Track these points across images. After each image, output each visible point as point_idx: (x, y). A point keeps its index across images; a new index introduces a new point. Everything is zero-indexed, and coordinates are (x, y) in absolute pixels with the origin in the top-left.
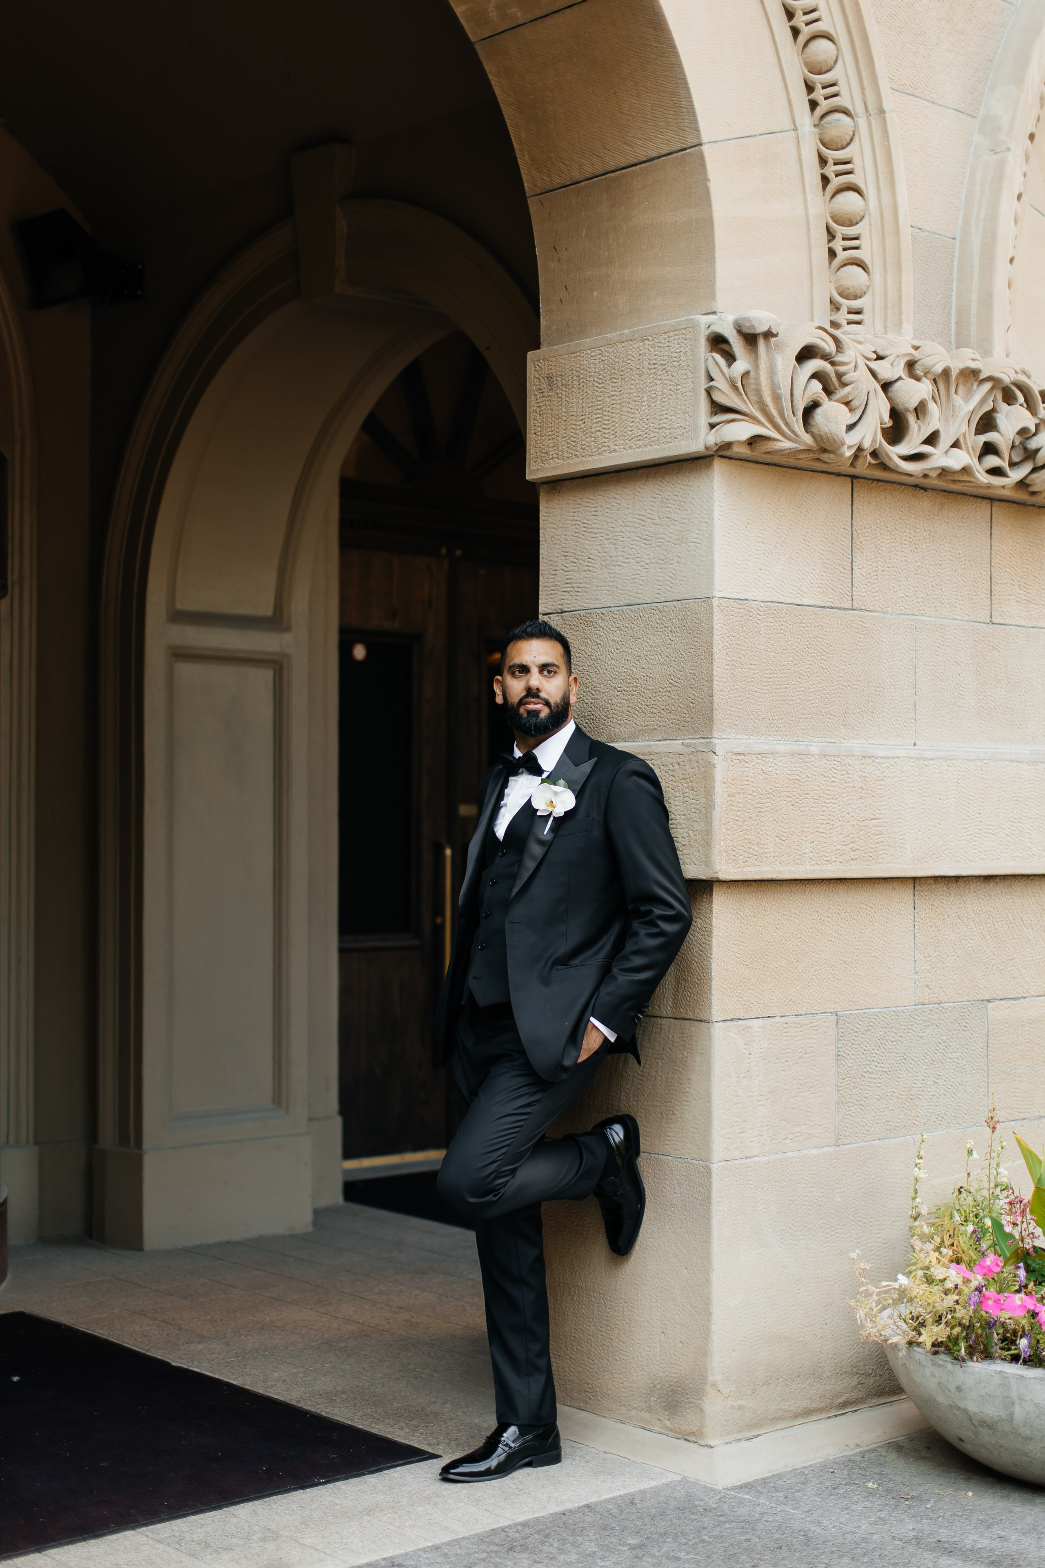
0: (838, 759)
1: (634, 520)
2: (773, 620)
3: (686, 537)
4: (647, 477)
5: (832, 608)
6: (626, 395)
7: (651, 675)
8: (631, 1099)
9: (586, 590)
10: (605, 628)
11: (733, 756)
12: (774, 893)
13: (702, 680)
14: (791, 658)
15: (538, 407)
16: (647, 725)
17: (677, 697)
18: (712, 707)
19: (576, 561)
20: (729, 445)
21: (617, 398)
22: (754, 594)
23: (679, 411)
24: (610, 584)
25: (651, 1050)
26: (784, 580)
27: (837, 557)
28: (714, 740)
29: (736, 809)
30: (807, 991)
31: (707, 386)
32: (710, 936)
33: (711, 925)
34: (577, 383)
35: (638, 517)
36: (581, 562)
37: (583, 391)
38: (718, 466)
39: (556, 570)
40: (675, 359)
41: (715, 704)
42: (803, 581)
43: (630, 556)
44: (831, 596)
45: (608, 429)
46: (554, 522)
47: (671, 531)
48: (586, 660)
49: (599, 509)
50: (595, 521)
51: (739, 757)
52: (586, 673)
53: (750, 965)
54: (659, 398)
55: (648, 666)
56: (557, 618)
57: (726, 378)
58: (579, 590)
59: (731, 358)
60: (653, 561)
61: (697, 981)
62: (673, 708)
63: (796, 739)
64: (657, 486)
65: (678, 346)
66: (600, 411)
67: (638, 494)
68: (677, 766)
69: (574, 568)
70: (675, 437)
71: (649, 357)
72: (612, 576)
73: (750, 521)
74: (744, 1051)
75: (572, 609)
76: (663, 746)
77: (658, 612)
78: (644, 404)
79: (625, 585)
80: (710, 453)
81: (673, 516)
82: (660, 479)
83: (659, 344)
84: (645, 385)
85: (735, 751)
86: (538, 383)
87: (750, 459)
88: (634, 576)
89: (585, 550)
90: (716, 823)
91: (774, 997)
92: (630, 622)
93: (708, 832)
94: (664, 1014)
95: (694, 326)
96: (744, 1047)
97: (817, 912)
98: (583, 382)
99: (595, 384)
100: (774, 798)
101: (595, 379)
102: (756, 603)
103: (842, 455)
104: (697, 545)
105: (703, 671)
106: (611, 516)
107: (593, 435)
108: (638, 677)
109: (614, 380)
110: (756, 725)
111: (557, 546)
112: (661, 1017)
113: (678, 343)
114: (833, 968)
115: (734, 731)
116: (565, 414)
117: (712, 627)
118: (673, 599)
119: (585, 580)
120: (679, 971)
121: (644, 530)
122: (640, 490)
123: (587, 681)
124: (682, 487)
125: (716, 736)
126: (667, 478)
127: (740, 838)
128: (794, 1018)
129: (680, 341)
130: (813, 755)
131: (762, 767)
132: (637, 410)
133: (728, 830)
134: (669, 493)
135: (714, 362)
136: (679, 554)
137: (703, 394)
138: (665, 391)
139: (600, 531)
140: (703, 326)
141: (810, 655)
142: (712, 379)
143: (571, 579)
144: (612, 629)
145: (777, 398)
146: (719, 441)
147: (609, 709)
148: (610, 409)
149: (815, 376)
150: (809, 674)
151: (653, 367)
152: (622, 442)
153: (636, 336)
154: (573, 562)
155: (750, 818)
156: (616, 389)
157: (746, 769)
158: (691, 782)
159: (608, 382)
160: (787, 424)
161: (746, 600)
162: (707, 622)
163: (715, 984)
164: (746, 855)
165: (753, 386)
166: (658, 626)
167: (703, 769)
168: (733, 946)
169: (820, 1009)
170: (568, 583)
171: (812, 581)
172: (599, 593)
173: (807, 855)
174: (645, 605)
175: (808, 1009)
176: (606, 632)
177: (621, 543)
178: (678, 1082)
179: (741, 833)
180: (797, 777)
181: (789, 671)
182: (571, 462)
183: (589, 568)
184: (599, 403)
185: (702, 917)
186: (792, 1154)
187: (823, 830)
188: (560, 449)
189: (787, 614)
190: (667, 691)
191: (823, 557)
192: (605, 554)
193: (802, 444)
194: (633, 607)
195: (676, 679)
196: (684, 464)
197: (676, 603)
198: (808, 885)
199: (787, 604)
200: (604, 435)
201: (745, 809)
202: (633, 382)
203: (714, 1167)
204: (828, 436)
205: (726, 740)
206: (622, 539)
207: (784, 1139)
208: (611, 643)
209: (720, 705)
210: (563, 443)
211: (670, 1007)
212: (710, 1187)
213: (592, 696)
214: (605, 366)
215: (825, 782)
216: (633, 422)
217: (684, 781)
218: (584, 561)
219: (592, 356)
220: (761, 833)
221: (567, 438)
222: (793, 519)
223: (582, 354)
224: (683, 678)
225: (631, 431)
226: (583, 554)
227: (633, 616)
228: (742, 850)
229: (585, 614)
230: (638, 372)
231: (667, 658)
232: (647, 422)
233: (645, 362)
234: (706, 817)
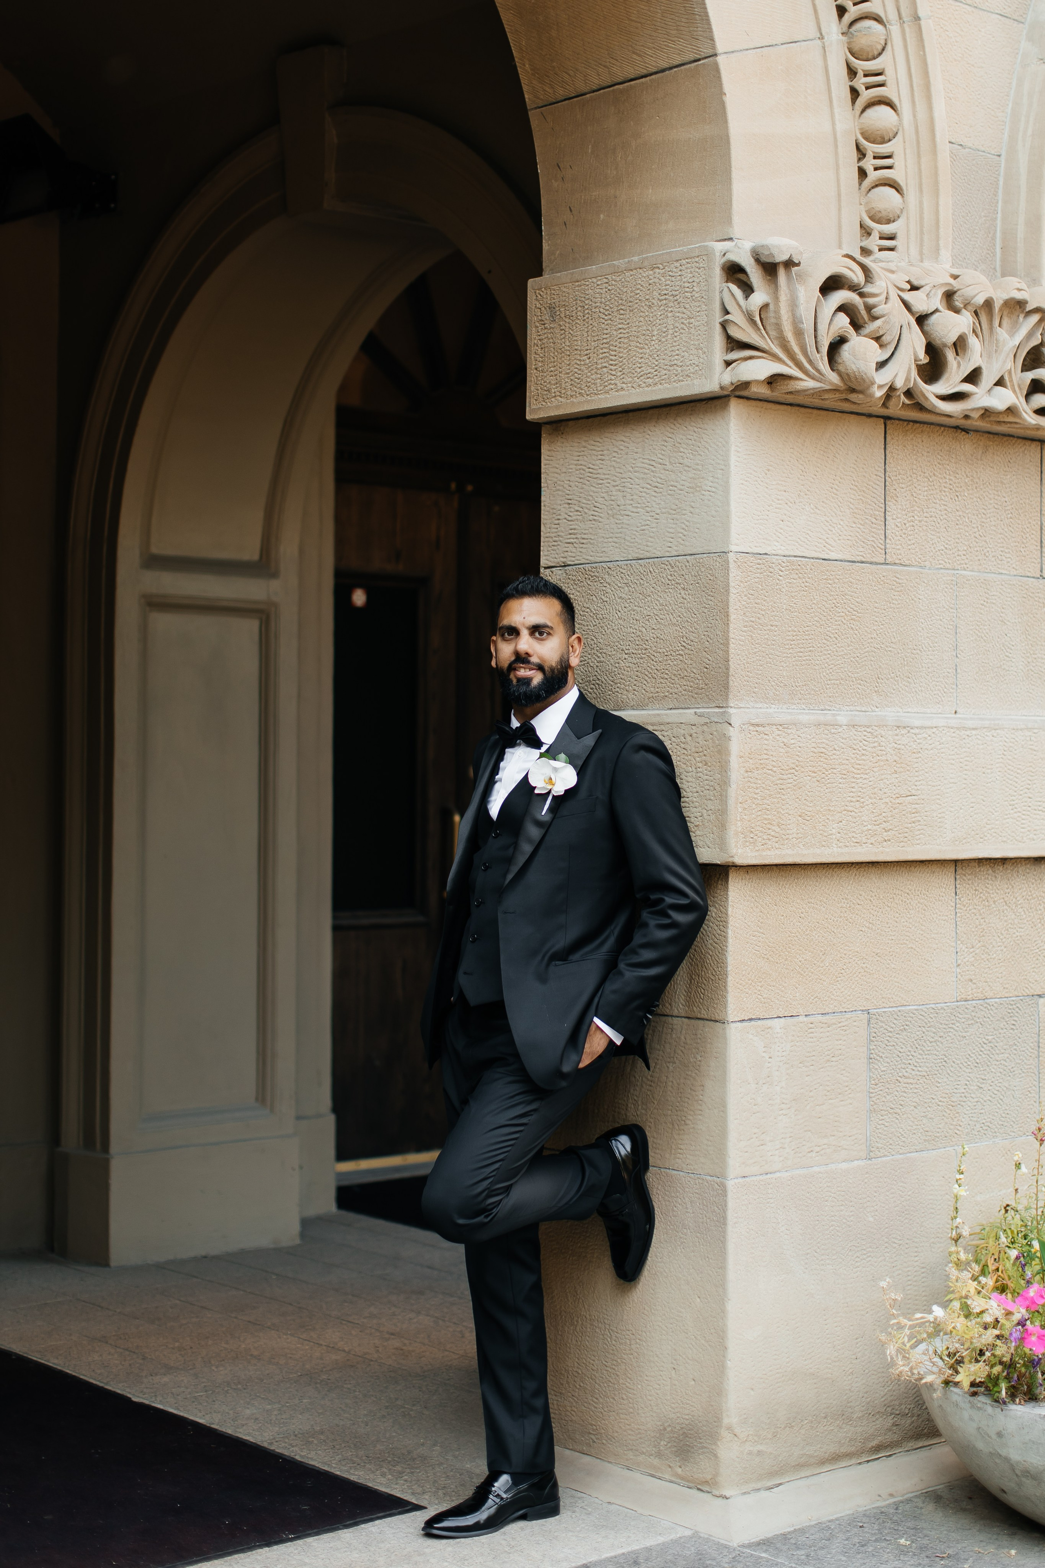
0: (868, 730)
1: (643, 465)
2: (797, 576)
3: (699, 484)
4: (658, 419)
5: (862, 562)
6: (634, 328)
7: (661, 637)
8: (640, 1107)
9: (592, 541)
10: (611, 583)
11: (751, 728)
12: (798, 879)
13: (716, 643)
14: (816, 619)
15: (539, 340)
16: (657, 692)
17: (689, 662)
18: (728, 674)
19: (581, 509)
20: (746, 385)
21: (625, 332)
22: (775, 548)
23: (692, 347)
24: (617, 535)
25: (661, 1052)
26: (809, 532)
27: (868, 506)
28: (731, 711)
29: (754, 786)
30: (835, 987)
31: (721, 320)
32: (726, 927)
33: (727, 914)
34: (582, 315)
35: (648, 462)
36: (586, 511)
37: (587, 323)
38: (735, 408)
39: (559, 519)
40: (687, 289)
41: (731, 669)
42: (830, 533)
43: (639, 505)
44: (862, 549)
45: (615, 365)
46: (557, 466)
47: (684, 478)
48: (592, 619)
49: (605, 452)
50: (601, 466)
51: (757, 729)
52: (591, 633)
53: (770, 958)
54: (671, 332)
55: (658, 626)
56: (560, 572)
57: (742, 311)
58: (584, 541)
59: (748, 289)
60: (664, 510)
61: (711, 977)
62: (686, 673)
63: (823, 708)
64: (668, 429)
65: (691, 275)
66: (606, 346)
67: (648, 436)
68: (689, 738)
69: (578, 517)
70: (687, 375)
71: (660, 287)
72: (620, 526)
73: (770, 468)
74: (764, 1054)
75: (577, 562)
76: (674, 716)
77: (669, 567)
78: (654, 338)
79: (634, 537)
80: (726, 393)
81: (686, 461)
82: (672, 421)
83: (670, 273)
84: (655, 318)
85: (753, 722)
86: (539, 314)
87: (770, 399)
88: (643, 528)
89: (590, 498)
90: (731, 802)
91: (798, 994)
92: (638, 578)
93: (723, 812)
94: (675, 1012)
95: (708, 254)
96: (764, 1050)
97: (846, 899)
98: (588, 313)
99: (601, 315)
100: (796, 773)
101: (602, 310)
102: (777, 557)
103: (872, 396)
104: (712, 494)
105: (718, 633)
106: (619, 460)
107: (599, 372)
108: (648, 638)
109: (622, 312)
110: (777, 693)
111: (560, 493)
112: (672, 1016)
113: (691, 272)
114: (865, 960)
115: (752, 699)
116: (568, 348)
117: (727, 585)
118: (685, 553)
119: (590, 530)
120: (692, 965)
121: (653, 476)
122: (649, 432)
123: (592, 642)
124: (696, 430)
125: (732, 705)
126: (680, 421)
127: (759, 818)
128: (820, 1017)
129: (692, 270)
130: (841, 726)
131: (783, 739)
132: (646, 345)
133: (745, 809)
134: (681, 436)
135: (729, 294)
136: (692, 504)
137: (718, 328)
138: (677, 325)
139: (607, 476)
140: (718, 254)
141: (838, 615)
142: (728, 313)
143: (575, 529)
144: (619, 585)
145: (799, 333)
146: (734, 381)
147: (616, 673)
148: (617, 343)
149: (841, 308)
150: (835, 635)
151: (663, 297)
152: (630, 379)
153: (646, 263)
154: (577, 511)
155: (770, 795)
156: (623, 321)
157: (766, 742)
158: (705, 755)
159: (616, 314)
160: (810, 362)
161: (766, 554)
162: (722, 579)
163: (731, 980)
164: (765, 837)
165: (773, 320)
166: (668, 582)
167: (717, 742)
168: (752, 937)
169: (849, 1006)
170: (571, 534)
171: (841, 533)
172: (604, 545)
173: (834, 837)
174: (656, 559)
175: (835, 1006)
176: (613, 589)
177: (629, 490)
178: (691, 1089)
179: (760, 813)
180: (823, 750)
181: (813, 632)
182: (575, 400)
183: (595, 518)
184: (605, 336)
185: (717, 906)
186: (816, 1169)
187: (851, 809)
188: (563, 386)
189: (811, 569)
190: (679, 654)
191: (852, 506)
192: (612, 503)
193: (827, 383)
194: (643, 561)
195: (689, 642)
196: (698, 404)
197: (688, 557)
198: (835, 870)
199: (813, 558)
200: (610, 372)
201: (764, 785)
202: (642, 314)
203: (730, 1184)
204: (855, 375)
205: (742, 710)
206: (631, 486)
207: (809, 1152)
208: (619, 600)
209: (736, 671)
210: (566, 380)
211: (683, 1005)
212: (726, 1206)
213: (596, 658)
214: (612, 296)
215: (853, 756)
216: (642, 358)
217: (696, 755)
218: (589, 510)
219: (598, 285)
220: (783, 812)
221: (571, 374)
222: (819, 465)
223: (587, 283)
224: (697, 640)
225: (640, 368)
226: (588, 502)
227: (642, 571)
228: (761, 832)
229: (590, 569)
230: (647, 303)
231: (679, 618)
232: (657, 358)
233: (655, 293)
234: (721, 795)
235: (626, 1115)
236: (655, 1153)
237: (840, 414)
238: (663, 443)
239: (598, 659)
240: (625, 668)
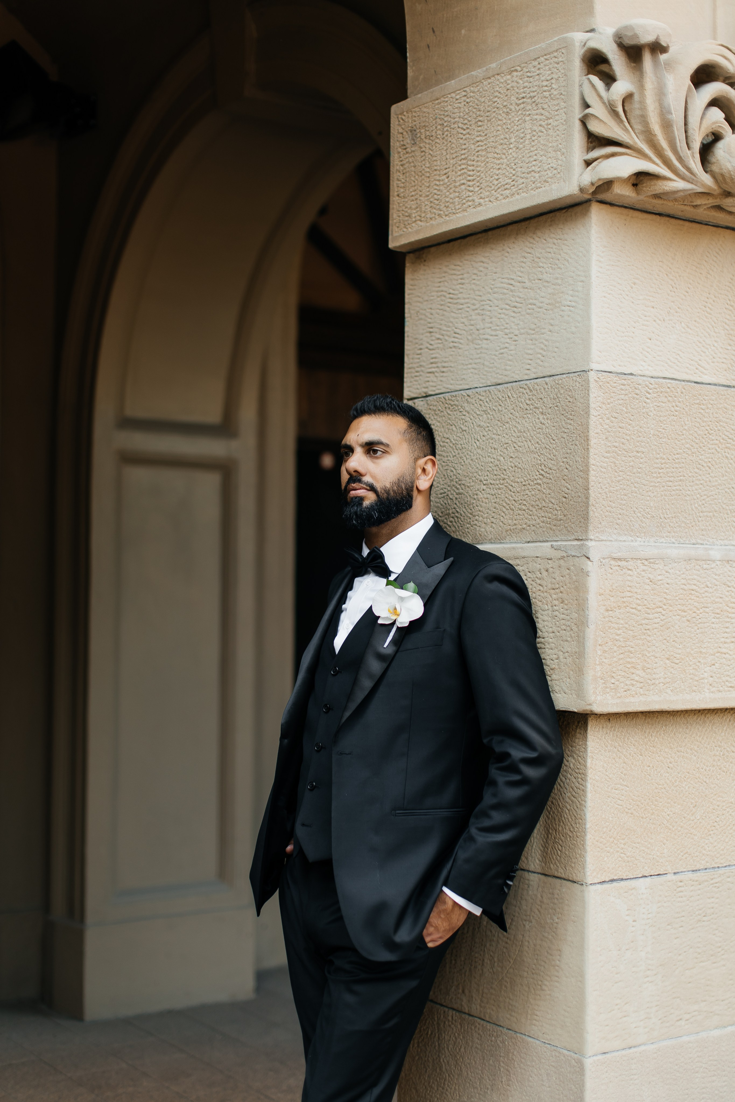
1: (503, 285)
2: (666, 400)
3: (559, 300)
4: (517, 234)
6: (492, 139)
7: (520, 466)
8: (496, 964)
9: (452, 369)
10: (471, 412)
11: (613, 562)
12: (666, 725)
13: (576, 470)
14: (687, 446)
15: (402, 165)
16: (515, 524)
17: (548, 491)
18: (588, 504)
19: (441, 337)
20: (608, 184)
21: (482, 144)
22: (641, 368)
23: (550, 150)
24: (476, 361)
26: (680, 353)
28: (590, 543)
29: (616, 626)
30: (707, 841)
31: (580, 116)
32: (584, 780)
33: (585, 766)
34: (441, 133)
35: (506, 281)
36: (447, 338)
37: (447, 141)
38: (596, 212)
39: (421, 349)
40: (546, 88)
41: (591, 498)
42: (703, 354)
43: (498, 328)
45: (473, 180)
46: (420, 295)
47: (543, 294)
48: (451, 450)
49: (465, 276)
50: (461, 290)
51: (620, 563)
52: (450, 464)
53: (635, 813)
54: (528, 136)
55: (516, 455)
56: (422, 403)
57: (604, 103)
58: (445, 369)
59: (609, 79)
60: (522, 331)
61: (569, 832)
62: (544, 504)
63: (694, 541)
64: (527, 244)
65: (550, 72)
66: (464, 161)
67: (507, 254)
68: (545, 574)
69: (439, 345)
70: (545, 181)
71: (517, 91)
72: (479, 351)
73: (636, 281)
74: (627, 918)
75: (437, 392)
76: (529, 549)
77: (528, 391)
78: (512, 146)
79: (492, 361)
80: (587, 197)
81: (545, 277)
82: (531, 234)
83: (529, 74)
85: (615, 555)
86: (401, 139)
87: (637, 206)
88: (502, 351)
89: (451, 325)
90: (590, 644)
91: (665, 851)
92: (497, 404)
93: (580, 655)
94: (532, 868)
95: (567, 46)
96: (627, 913)
97: (719, 746)
98: (447, 131)
99: (460, 130)
100: (664, 612)
101: (460, 125)
102: (644, 378)
104: (572, 309)
105: (577, 459)
106: (478, 283)
107: (457, 190)
108: (506, 468)
109: (480, 123)
110: (644, 525)
111: (422, 322)
112: (529, 871)
113: (550, 69)
115: (615, 531)
116: (428, 170)
117: (588, 407)
118: (544, 375)
119: (451, 358)
120: (549, 818)
121: (513, 296)
122: (509, 250)
123: (452, 474)
124: (555, 241)
125: (592, 537)
126: (539, 234)
127: (621, 662)
128: (690, 875)
129: (551, 66)
130: (714, 561)
131: (650, 575)
132: (504, 154)
133: (606, 651)
134: (540, 250)
135: (590, 85)
136: (551, 321)
137: (578, 125)
138: (535, 128)
139: (466, 301)
140: (577, 44)
141: (712, 442)
142: (588, 106)
143: (435, 358)
144: (478, 413)
145: (667, 126)
146: (595, 179)
147: (474, 505)
148: (475, 157)
149: (714, 103)
150: (709, 464)
151: (521, 101)
152: (488, 193)
153: (504, 68)
154: (438, 339)
155: (634, 637)
156: (481, 133)
157: (629, 578)
158: (561, 592)
159: (473, 127)
160: (680, 159)
161: (631, 374)
162: (582, 400)
163: (591, 838)
164: (628, 682)
165: (638, 112)
166: (527, 407)
167: (574, 578)
168: (614, 790)
169: (722, 861)
170: (432, 363)
171: (714, 355)
172: (464, 372)
173: (706, 681)
174: (514, 384)
175: (707, 862)
176: (472, 417)
177: (488, 313)
178: (548, 952)
179: (622, 656)
180: (694, 587)
181: (684, 460)
182: (434, 223)
183: (455, 344)
184: (463, 152)
185: (575, 756)
186: (685, 1039)
187: (724, 650)
188: (423, 209)
189: (682, 393)
190: (537, 484)
191: (727, 327)
192: (472, 327)
193: (699, 184)
194: (501, 386)
195: (548, 470)
196: (558, 214)
197: (547, 379)
198: (708, 716)
199: (684, 381)
200: (468, 188)
201: (627, 626)
202: (499, 122)
203: (589, 1063)
204: (731, 175)
205: (604, 543)
206: (490, 308)
207: (678, 1021)
208: (478, 429)
209: (597, 500)
210: (426, 203)
211: (539, 860)
212: (583, 1086)
213: (455, 490)
214: (470, 109)
215: (727, 593)
216: (499, 169)
217: (552, 591)
218: (449, 336)
219: (457, 99)
220: (648, 655)
221: (430, 196)
222: (691, 281)
223: (446, 99)
224: (555, 468)
225: (497, 180)
226: (449, 329)
227: (500, 397)
228: (624, 677)
229: (450, 397)
230: (505, 110)
231: (537, 445)
232: (514, 167)
233: (513, 98)
234: (578, 636)
235: (482, 970)
236: (511, 1015)
237: (714, 229)
238: (522, 260)
239: (457, 491)
240: (484, 500)
